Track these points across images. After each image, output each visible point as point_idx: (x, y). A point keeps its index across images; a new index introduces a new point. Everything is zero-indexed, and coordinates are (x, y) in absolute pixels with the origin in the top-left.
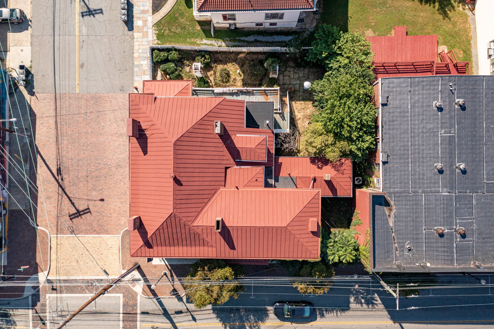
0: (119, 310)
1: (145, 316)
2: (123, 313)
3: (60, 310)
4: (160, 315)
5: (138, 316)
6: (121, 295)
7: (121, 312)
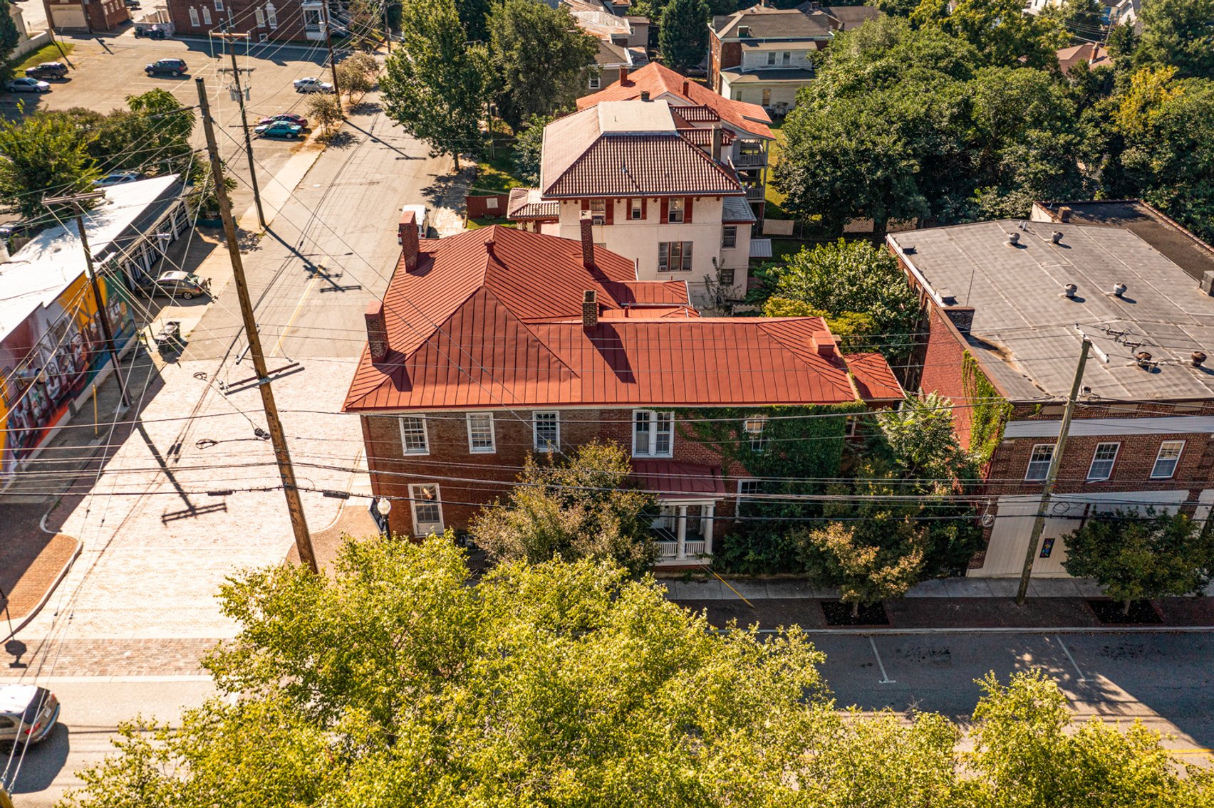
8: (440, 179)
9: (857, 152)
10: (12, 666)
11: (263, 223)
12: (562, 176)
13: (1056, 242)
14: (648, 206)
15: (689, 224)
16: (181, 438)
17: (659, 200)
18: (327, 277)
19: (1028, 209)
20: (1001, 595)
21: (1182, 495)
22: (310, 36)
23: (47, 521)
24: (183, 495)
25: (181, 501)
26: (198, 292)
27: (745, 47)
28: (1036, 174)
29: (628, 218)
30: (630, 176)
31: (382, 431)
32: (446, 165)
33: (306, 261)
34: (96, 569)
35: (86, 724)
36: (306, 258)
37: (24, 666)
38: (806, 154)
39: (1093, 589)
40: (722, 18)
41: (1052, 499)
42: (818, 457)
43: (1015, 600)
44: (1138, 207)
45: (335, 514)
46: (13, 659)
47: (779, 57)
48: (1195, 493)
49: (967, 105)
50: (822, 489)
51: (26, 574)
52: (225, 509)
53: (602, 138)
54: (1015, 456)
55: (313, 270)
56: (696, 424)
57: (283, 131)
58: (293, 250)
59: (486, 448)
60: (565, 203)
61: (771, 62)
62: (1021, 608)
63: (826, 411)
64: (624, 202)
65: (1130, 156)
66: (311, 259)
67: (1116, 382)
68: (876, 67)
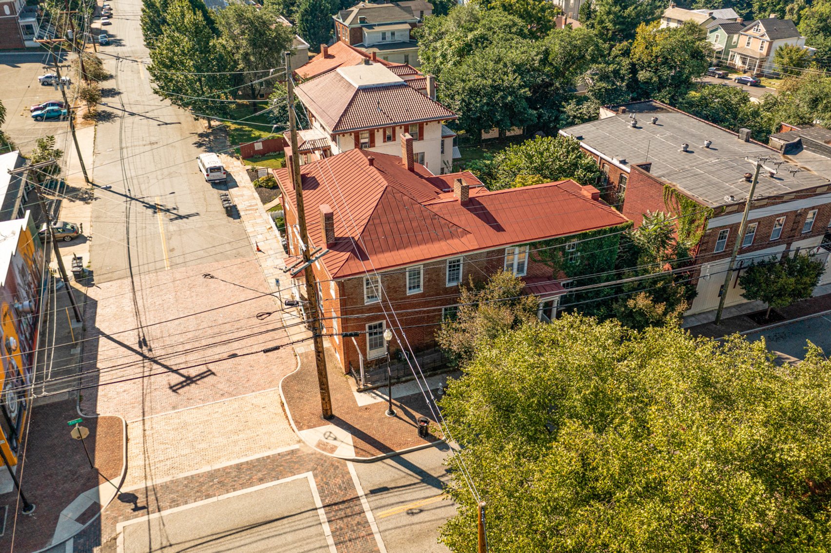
0: (314, 503)
1: (379, 497)
2: (324, 507)
3: (159, 547)
4: (415, 484)
5: (363, 500)
6: (310, 475)
7: (319, 504)
8: (201, 135)
9: (492, 86)
10: (134, 510)
11: (87, 181)
12: (340, 118)
13: (654, 123)
14: (396, 132)
15: (422, 141)
16: (141, 335)
17: (403, 127)
18: (168, 210)
19: (597, 111)
20: (705, 322)
21: (782, 248)
22: (28, 44)
23: (81, 410)
24: (176, 372)
25: (177, 376)
26: (75, 235)
27: (365, 30)
28: (600, 90)
29: (384, 142)
30: (384, 113)
31: (352, 290)
32: (202, 125)
33: (143, 202)
34: (147, 433)
35: (219, 531)
36: (141, 200)
37: (143, 508)
38: (460, 91)
39: (759, 305)
40: (344, 11)
41: (737, 259)
42: (606, 260)
43: (715, 323)
44: (654, 104)
45: (294, 361)
46: (133, 506)
47: (388, 35)
48: (789, 244)
49: (547, 53)
50: (619, 276)
51: (97, 448)
52: (213, 374)
53: (358, 90)
54: (711, 239)
55: (155, 208)
56: (541, 251)
57: (56, 114)
58: (126, 196)
59: (416, 290)
60: (344, 136)
61: (384, 38)
62: (719, 326)
63: (616, 230)
64: (381, 131)
65: (642, 75)
66: (146, 200)
67: (741, 191)
68: (475, 35)
